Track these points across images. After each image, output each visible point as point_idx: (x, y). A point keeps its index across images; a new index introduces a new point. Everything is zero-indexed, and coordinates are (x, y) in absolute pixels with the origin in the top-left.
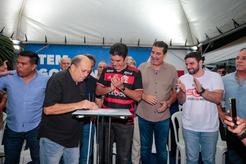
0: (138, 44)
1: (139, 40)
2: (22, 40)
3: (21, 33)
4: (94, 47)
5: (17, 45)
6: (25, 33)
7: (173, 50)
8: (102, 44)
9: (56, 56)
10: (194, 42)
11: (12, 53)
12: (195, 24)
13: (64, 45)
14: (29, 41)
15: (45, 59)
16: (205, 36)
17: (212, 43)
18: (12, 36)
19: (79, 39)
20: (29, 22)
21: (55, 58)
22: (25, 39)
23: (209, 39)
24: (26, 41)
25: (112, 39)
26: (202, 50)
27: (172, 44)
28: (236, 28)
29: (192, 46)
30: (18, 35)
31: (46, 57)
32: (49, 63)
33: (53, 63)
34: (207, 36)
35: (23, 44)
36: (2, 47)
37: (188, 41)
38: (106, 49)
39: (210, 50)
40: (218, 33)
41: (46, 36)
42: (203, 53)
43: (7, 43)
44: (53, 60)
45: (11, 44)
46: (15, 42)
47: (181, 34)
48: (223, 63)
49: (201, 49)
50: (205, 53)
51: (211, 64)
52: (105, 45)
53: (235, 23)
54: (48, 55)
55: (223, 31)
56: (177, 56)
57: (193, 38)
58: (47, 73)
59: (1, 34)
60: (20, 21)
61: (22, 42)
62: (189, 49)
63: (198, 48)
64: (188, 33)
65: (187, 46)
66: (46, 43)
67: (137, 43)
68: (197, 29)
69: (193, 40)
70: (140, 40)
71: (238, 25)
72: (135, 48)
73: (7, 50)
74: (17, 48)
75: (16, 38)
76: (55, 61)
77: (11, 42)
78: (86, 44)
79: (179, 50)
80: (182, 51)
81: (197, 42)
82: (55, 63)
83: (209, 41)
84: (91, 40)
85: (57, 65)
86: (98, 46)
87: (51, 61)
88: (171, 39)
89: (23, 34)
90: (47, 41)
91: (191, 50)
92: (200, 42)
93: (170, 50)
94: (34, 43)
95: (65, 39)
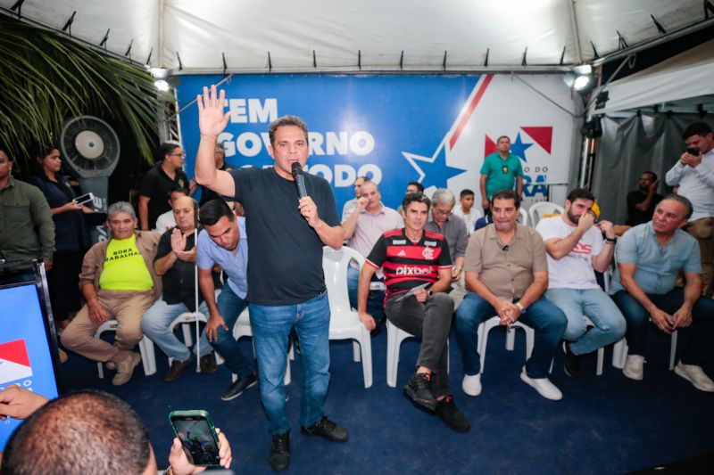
0: (444, 65)
1: (446, 52)
2: (171, 67)
3: (169, 50)
4: (336, 76)
5: (161, 79)
6: (176, 50)
7: (529, 76)
8: (357, 69)
9: (251, 101)
10: (584, 52)
11: (157, 102)
13: (266, 74)
14: (186, 69)
16: (617, 37)
17: (632, 58)
18: (149, 60)
19: (301, 57)
20: (183, 22)
21: (247, 107)
22: (178, 65)
23: (628, 46)
24: (181, 68)
25: (381, 55)
27: (528, 62)
28: (707, 19)
29: (578, 65)
30: (161, 55)
31: (226, 105)
32: (235, 118)
33: (243, 120)
34: (621, 39)
35: (174, 76)
37: (569, 51)
38: (362, 78)
39: (625, 73)
41: (223, 55)
44: (243, 111)
45: (150, 79)
46: (157, 72)
47: (552, 32)
49: (599, 71)
50: (611, 82)
51: (624, 111)
52: (363, 69)
53: (708, 5)
54: (231, 101)
55: (669, 27)
56: (539, 90)
57: (582, 42)
58: (233, 143)
59: (128, 57)
60: (161, 21)
61: (170, 71)
62: (569, 72)
63: (594, 69)
64: (572, 28)
65: (565, 65)
66: (225, 71)
67: (442, 61)
68: (596, 19)
69: (583, 47)
70: (448, 54)
72: (433, 75)
73: (143, 93)
74: (162, 86)
76: (247, 114)
77: (149, 74)
78: (318, 70)
79: (544, 75)
80: (551, 77)
81: (593, 54)
82: (248, 119)
83: (626, 53)
84: (330, 60)
85: (253, 124)
86: (348, 74)
87: (240, 115)
88: (526, 49)
89: (172, 52)
90: (228, 65)
91: (575, 75)
92: (599, 55)
93: (521, 76)
94: (198, 72)
95: (269, 58)
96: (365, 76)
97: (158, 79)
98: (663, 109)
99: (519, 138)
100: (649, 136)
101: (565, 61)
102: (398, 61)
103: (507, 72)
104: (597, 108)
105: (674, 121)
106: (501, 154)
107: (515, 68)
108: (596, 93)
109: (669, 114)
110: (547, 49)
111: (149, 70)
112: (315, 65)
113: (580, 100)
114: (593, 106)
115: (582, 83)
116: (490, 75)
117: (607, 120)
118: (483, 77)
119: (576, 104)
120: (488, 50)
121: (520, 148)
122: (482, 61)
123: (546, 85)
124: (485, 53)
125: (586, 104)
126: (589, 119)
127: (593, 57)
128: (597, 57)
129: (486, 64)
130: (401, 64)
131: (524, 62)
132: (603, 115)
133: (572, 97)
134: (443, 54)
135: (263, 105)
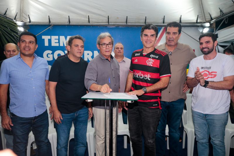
0: (145, 22)
1: (146, 17)
2: (25, 21)
3: (24, 13)
4: (99, 27)
5: (21, 26)
8: (107, 24)
9: (60, 37)
10: (206, 18)
11: (17, 35)
13: (67, 25)
14: (33, 22)
15: (50, 41)
16: (219, 10)
17: (226, 19)
18: (15, 18)
19: (83, 19)
21: (59, 39)
22: (29, 20)
23: (224, 14)
24: (30, 22)
25: (118, 18)
26: (215, 26)
27: (182, 22)
29: (204, 23)
30: (21, 16)
31: (50, 38)
32: (53, 44)
33: (57, 45)
34: (221, 11)
35: (27, 25)
36: (6, 28)
37: (200, 17)
41: (49, 16)
42: (216, 30)
43: (12, 26)
44: (57, 41)
45: (15, 25)
46: (19, 23)
47: (192, 9)
50: (218, 30)
51: (225, 42)
52: (110, 24)
54: (52, 36)
56: (187, 33)
57: (205, 13)
58: (52, 55)
59: (5, 15)
60: (22, 1)
61: (25, 23)
62: (200, 26)
63: (211, 25)
64: (201, 8)
65: (199, 23)
66: (49, 24)
68: (210, 3)
69: (205, 15)
72: (141, 27)
73: (11, 31)
74: (21, 29)
75: (19, 19)
76: (59, 42)
77: (15, 23)
78: (91, 24)
80: (193, 28)
81: (210, 18)
82: (59, 44)
83: (223, 17)
84: (95, 20)
85: (62, 47)
87: (55, 43)
88: (181, 16)
89: (27, 15)
90: (51, 21)
91: (204, 27)
92: (213, 18)
94: (38, 24)
95: (69, 18)
96: (111, 27)
97: (19, 26)
101: (198, 21)
102: (125, 21)
110: (190, 16)
111: (15, 22)
112: (89, 22)
115: (206, 30)
116: (166, 27)
117: (219, 47)
118: (163, 28)
120: (164, 16)
122: (162, 21)
123: (190, 32)
124: (163, 17)
127: (210, 20)
128: (212, 19)
129: (164, 22)
130: (127, 22)
131: (180, 22)
134: (145, 18)
135: (66, 38)
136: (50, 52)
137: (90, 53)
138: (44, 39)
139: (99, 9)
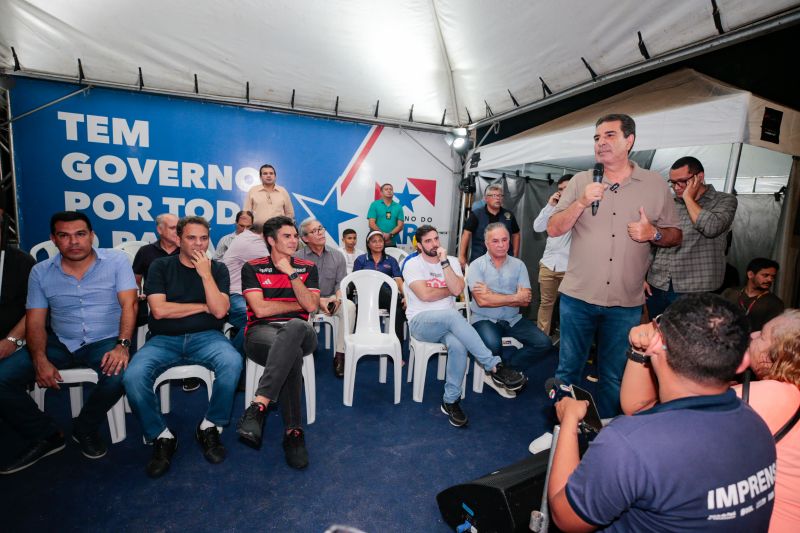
0: (336, 110)
1: (338, 98)
2: (2, 65)
4: (222, 106)
6: (11, 45)
7: (415, 132)
8: (244, 101)
9: (115, 120)
10: (461, 117)
12: (467, 78)
13: (135, 92)
14: (27, 70)
15: (82, 128)
16: (485, 106)
17: (497, 125)
19: (180, 80)
21: (110, 126)
22: (13, 63)
23: (492, 114)
24: (17, 68)
25: (271, 90)
26: (475, 137)
27: (414, 119)
28: (545, 98)
29: (457, 127)
31: (83, 121)
32: (93, 137)
33: (105, 140)
34: (488, 108)
35: (7, 76)
37: (449, 114)
38: (252, 112)
39: (492, 139)
40: (511, 105)
41: (80, 61)
42: (476, 145)
44: (105, 130)
47: (435, 94)
48: (515, 170)
49: (474, 135)
50: (482, 145)
51: (492, 171)
52: (251, 102)
53: (545, 87)
54: (88, 116)
55: (521, 101)
56: (423, 145)
57: (460, 108)
58: (89, 166)
61: (1, 70)
62: (449, 132)
63: (469, 132)
64: (451, 95)
65: (446, 126)
66: (80, 81)
67: (334, 106)
68: (470, 88)
69: (460, 112)
70: (340, 99)
71: (550, 92)
72: (326, 118)
76: (110, 134)
78: (201, 95)
79: (428, 134)
80: (435, 135)
81: (468, 119)
82: (111, 139)
83: (492, 120)
84: (211, 87)
85: (117, 146)
86: (234, 104)
87: (100, 134)
88: (413, 106)
89: (6, 48)
90: (85, 76)
91: (454, 136)
92: (473, 120)
93: (409, 131)
94: (44, 76)
95: (141, 75)
96: (254, 110)
98: (523, 175)
99: (406, 188)
100: (512, 196)
101: (446, 122)
102: (290, 99)
103: (396, 126)
104: (472, 167)
105: (532, 187)
106: (385, 201)
107: (401, 123)
108: (471, 153)
109: (527, 179)
110: (430, 110)
112: (197, 92)
113: (458, 159)
114: (468, 164)
115: (460, 143)
116: (381, 126)
117: (481, 179)
118: (374, 127)
119: (456, 163)
120: (378, 101)
121: (407, 199)
122: (372, 111)
123: (429, 141)
124: (376, 104)
125: (463, 163)
126: (466, 176)
127: (468, 122)
128: (471, 122)
129: (376, 115)
130: (292, 103)
131: (411, 118)
132: (477, 173)
133: (452, 156)
134: (335, 99)
135: (131, 127)
136: (85, 157)
137: (199, 169)
138: (64, 122)
139: (223, 62)
